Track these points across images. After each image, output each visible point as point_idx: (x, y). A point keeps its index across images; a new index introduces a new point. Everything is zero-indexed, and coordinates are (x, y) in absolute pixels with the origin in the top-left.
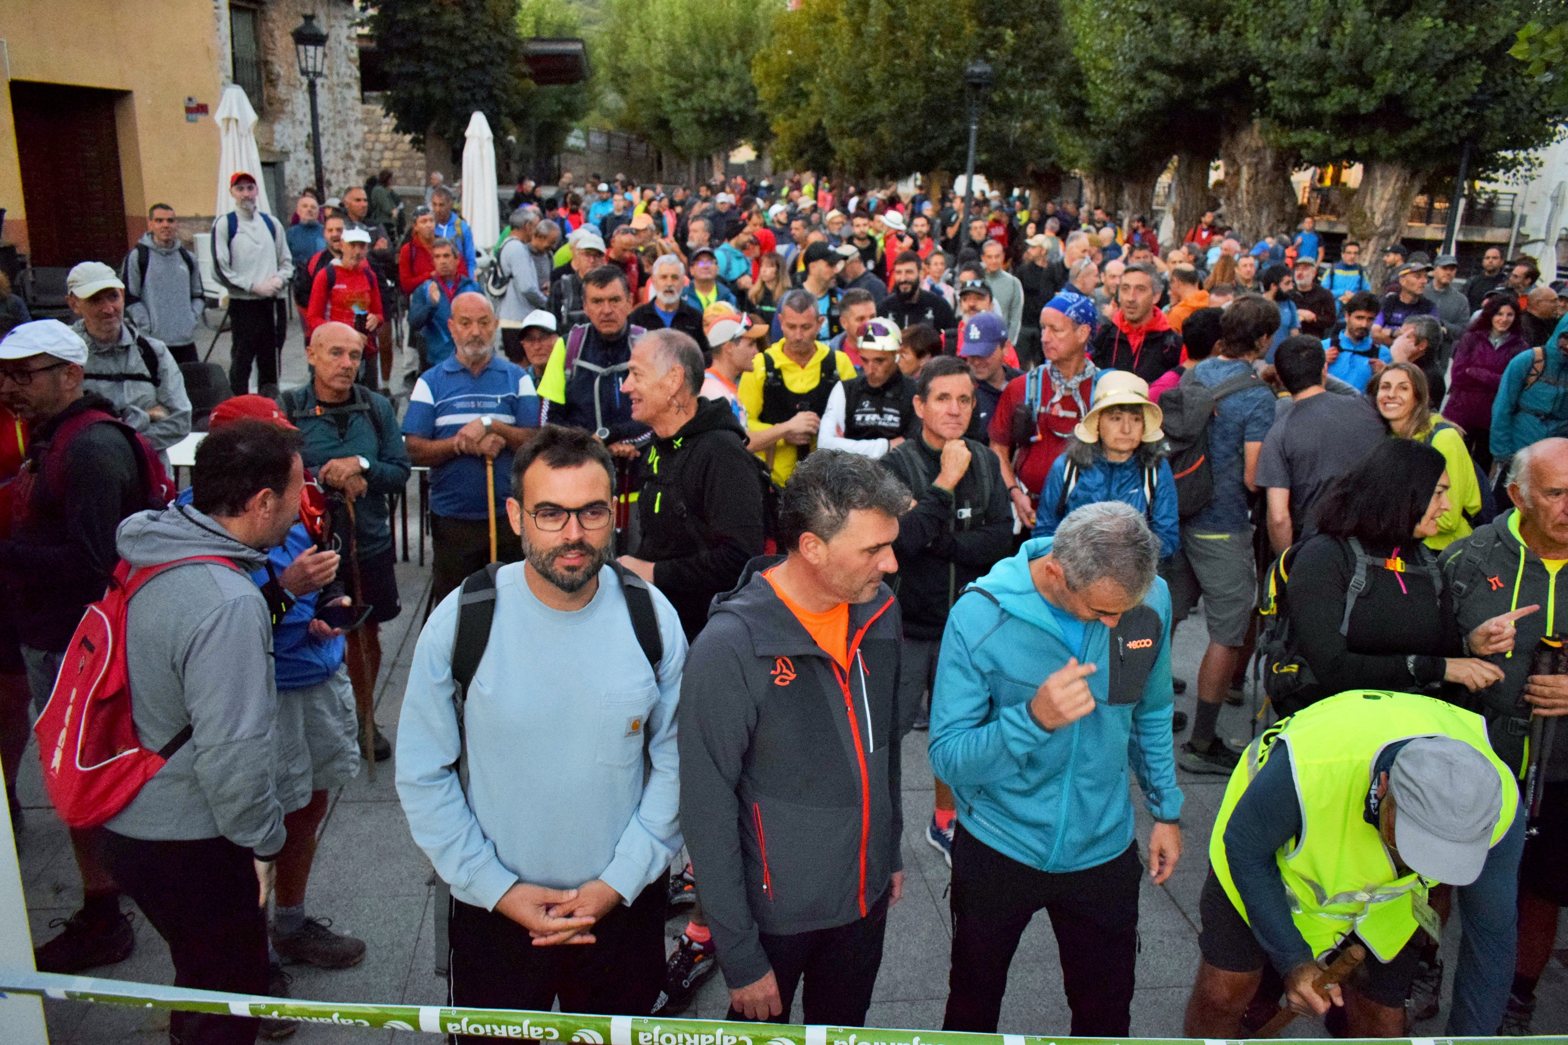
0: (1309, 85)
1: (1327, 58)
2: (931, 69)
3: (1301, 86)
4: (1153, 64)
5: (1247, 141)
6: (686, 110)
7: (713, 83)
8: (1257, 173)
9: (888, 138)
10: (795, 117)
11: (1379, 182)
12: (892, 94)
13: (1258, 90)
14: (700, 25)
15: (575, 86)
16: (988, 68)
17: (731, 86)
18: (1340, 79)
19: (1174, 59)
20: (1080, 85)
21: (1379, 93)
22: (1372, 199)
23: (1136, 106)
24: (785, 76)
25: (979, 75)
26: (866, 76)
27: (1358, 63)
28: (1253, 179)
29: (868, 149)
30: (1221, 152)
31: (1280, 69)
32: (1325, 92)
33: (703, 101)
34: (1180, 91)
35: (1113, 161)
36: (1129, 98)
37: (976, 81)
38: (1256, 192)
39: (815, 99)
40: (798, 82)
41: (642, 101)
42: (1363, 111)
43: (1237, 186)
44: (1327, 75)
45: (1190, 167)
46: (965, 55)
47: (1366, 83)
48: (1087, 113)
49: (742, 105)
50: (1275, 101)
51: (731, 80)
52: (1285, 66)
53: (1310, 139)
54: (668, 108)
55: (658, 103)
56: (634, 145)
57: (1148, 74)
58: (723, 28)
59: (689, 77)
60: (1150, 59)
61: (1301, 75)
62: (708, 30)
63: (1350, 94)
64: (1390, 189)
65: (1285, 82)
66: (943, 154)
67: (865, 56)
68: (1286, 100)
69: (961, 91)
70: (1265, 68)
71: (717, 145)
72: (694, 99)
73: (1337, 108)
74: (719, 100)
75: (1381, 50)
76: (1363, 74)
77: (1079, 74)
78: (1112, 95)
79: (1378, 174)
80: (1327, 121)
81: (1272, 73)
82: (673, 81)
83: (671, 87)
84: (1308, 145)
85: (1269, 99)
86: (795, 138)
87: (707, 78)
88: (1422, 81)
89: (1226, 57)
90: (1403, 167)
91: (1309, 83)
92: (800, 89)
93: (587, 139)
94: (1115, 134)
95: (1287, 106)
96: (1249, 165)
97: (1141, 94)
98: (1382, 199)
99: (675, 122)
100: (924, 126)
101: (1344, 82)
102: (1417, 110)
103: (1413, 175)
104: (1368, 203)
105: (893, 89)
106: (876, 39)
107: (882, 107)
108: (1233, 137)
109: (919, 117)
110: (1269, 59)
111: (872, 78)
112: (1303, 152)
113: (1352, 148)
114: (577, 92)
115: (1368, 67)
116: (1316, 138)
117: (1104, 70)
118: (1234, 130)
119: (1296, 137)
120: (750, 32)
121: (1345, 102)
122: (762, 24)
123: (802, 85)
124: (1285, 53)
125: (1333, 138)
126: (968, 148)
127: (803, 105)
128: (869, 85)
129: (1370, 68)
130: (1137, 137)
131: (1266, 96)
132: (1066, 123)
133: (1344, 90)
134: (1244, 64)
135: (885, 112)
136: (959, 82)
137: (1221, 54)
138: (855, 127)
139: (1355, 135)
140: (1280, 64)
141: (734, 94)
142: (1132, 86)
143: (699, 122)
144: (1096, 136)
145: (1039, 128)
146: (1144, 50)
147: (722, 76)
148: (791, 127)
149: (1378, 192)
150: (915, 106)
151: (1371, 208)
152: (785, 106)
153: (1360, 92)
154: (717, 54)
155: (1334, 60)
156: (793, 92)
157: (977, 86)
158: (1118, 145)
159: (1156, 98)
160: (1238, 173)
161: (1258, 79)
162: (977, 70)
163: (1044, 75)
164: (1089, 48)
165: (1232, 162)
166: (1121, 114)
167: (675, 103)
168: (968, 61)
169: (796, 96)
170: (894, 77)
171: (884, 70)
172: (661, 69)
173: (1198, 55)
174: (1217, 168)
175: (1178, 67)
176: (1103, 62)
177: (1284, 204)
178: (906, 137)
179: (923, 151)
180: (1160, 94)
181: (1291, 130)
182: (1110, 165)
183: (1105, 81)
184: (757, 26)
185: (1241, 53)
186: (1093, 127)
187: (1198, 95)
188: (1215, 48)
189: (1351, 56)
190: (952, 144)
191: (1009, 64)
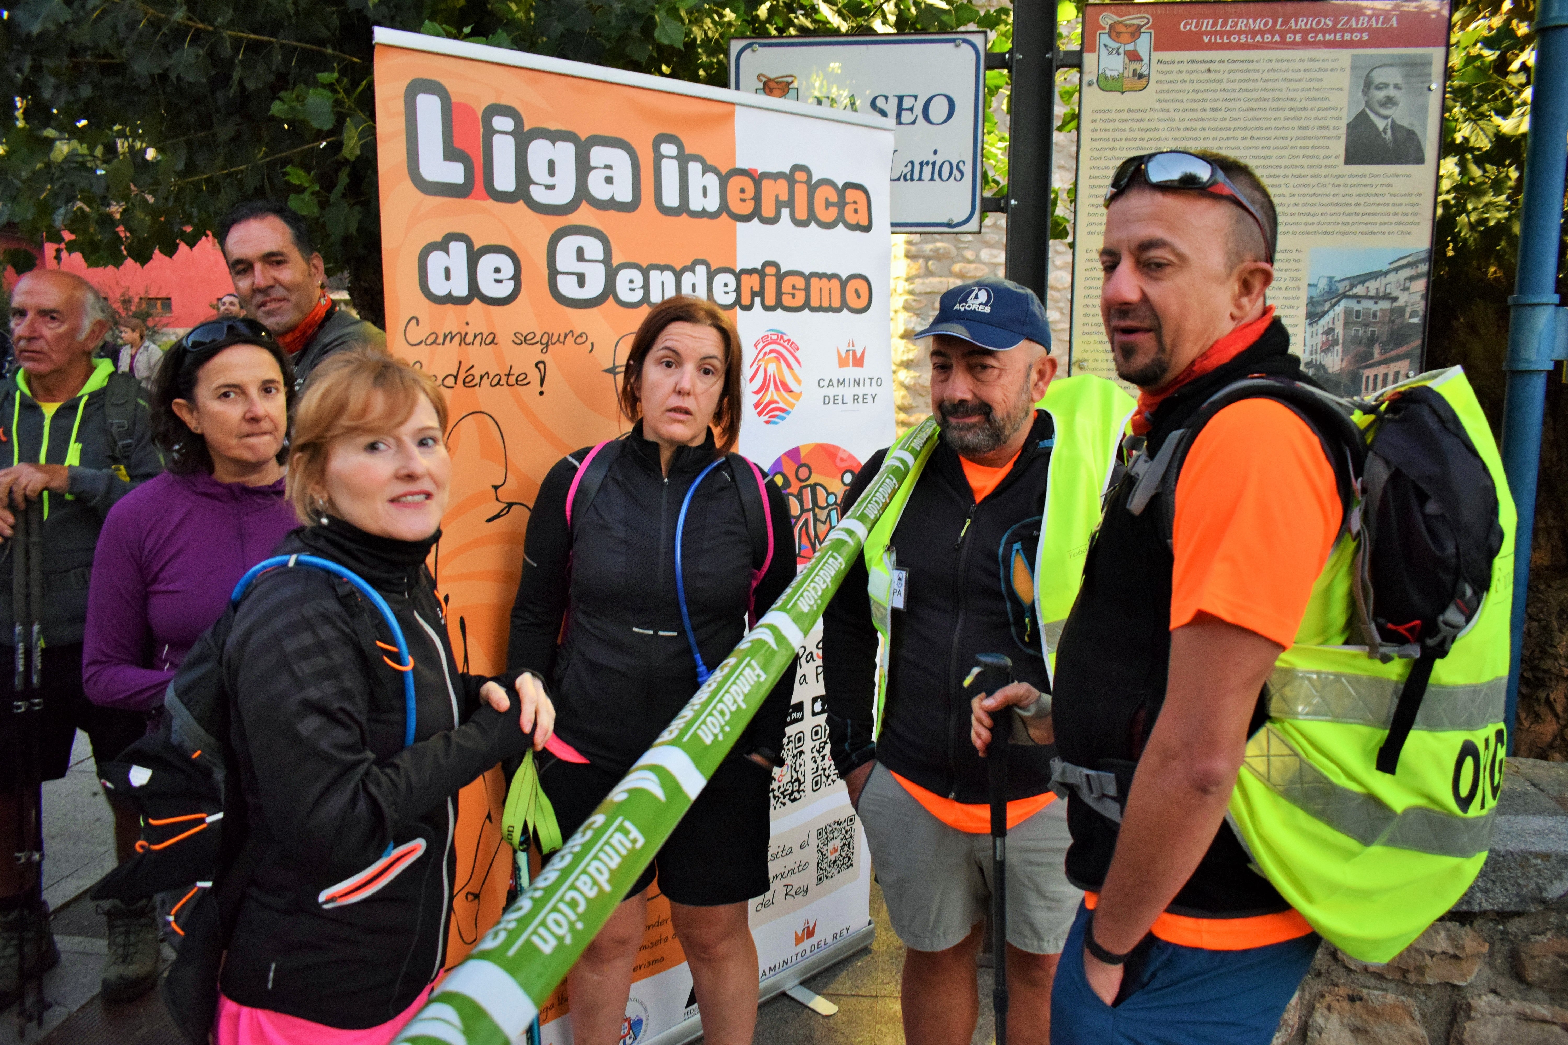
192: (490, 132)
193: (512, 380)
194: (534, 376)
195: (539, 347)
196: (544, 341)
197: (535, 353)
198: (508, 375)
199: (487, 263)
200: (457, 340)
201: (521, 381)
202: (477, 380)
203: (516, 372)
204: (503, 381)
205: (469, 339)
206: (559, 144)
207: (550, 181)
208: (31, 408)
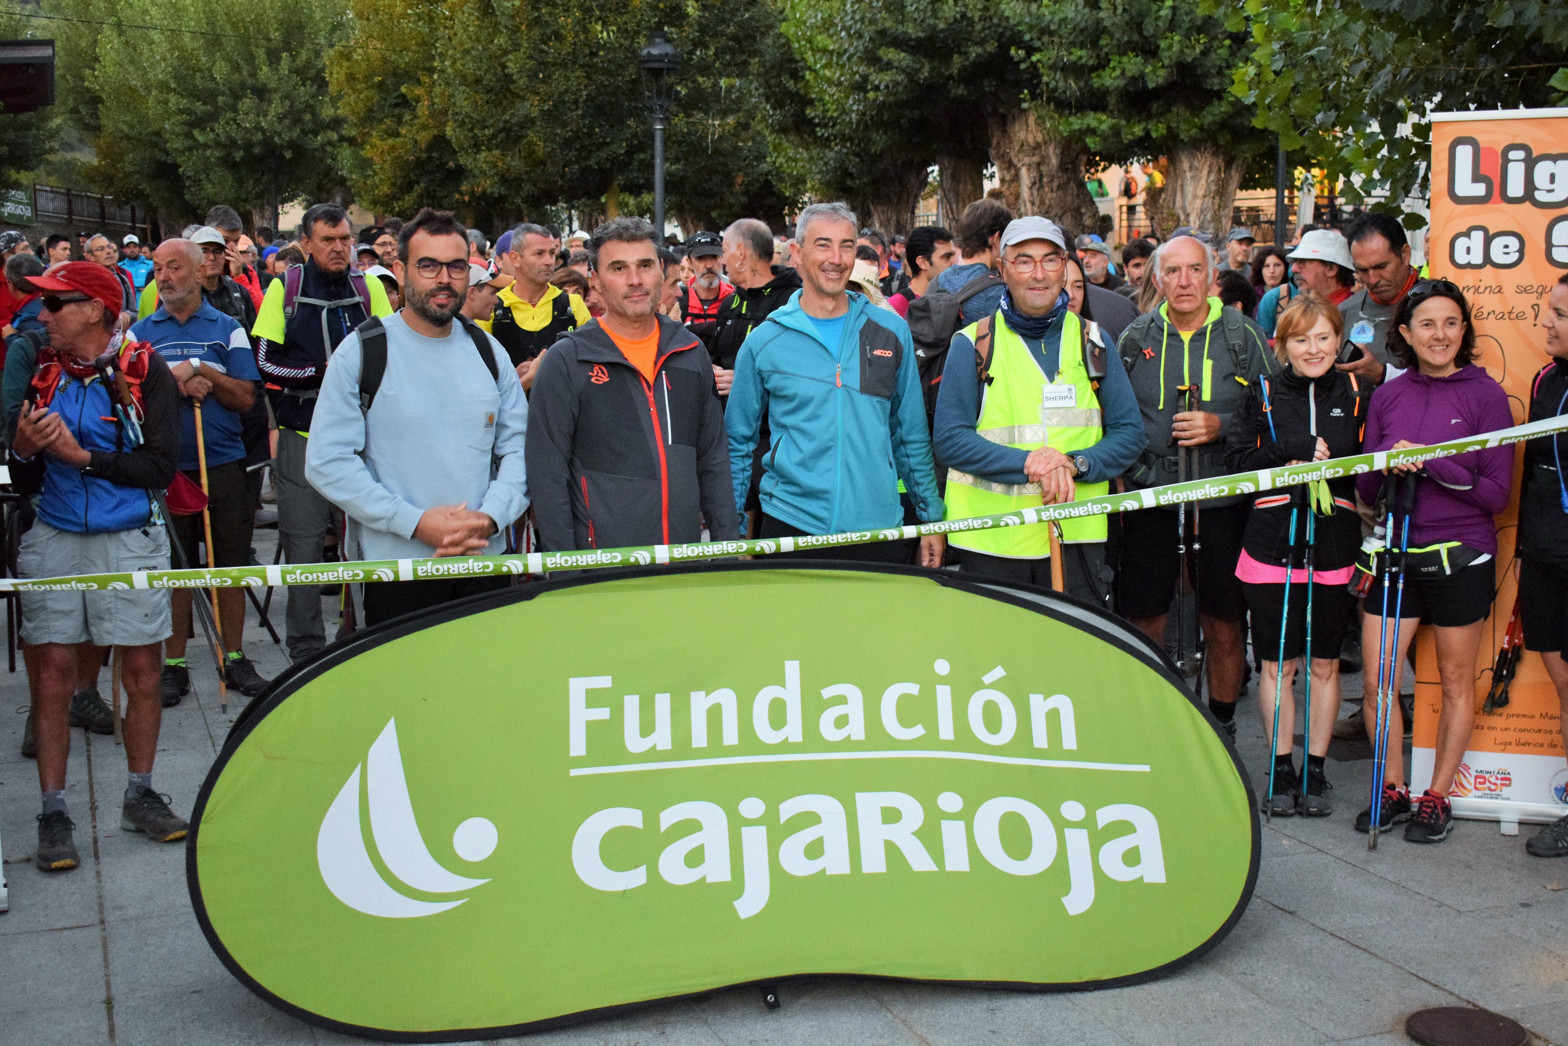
0: (1081, 55)
1: (1099, 21)
2: (593, 54)
3: (1073, 58)
4: (885, 38)
5: (1022, 135)
6: (206, 146)
7: (248, 103)
8: (1041, 177)
9: (541, 149)
10: (397, 134)
11: (1188, 175)
12: (542, 88)
13: (1023, 66)
14: (221, 19)
15: (24, 117)
16: (668, 49)
17: (276, 107)
18: (1118, 46)
19: (913, 31)
20: (796, 75)
21: (1167, 62)
22: (1183, 197)
23: (871, 95)
24: (377, 79)
25: (659, 59)
26: (504, 66)
27: (1136, 24)
28: (1038, 183)
29: (515, 163)
30: (992, 153)
31: (1046, 39)
32: (1102, 64)
33: (232, 129)
34: (925, 73)
35: (851, 175)
36: (861, 87)
37: (656, 65)
38: (1042, 202)
39: (423, 109)
40: (397, 87)
41: (128, 138)
42: (1151, 85)
43: (1018, 196)
44: (1103, 42)
45: (955, 178)
46: (637, 33)
47: (1150, 51)
48: (809, 112)
49: (296, 133)
50: (1045, 79)
51: (276, 97)
52: (1051, 34)
53: (1094, 124)
54: (177, 144)
55: (156, 141)
56: (111, 210)
57: (881, 53)
58: (256, 22)
59: (209, 96)
60: (882, 33)
61: (1073, 44)
62: (234, 26)
63: (1133, 64)
64: (1203, 182)
65: (1053, 54)
66: (620, 164)
67: (501, 40)
68: (1058, 75)
69: (635, 82)
70: (1027, 37)
71: (258, 196)
72: (219, 128)
73: (1121, 83)
74: (258, 128)
75: (1160, 8)
76: (1146, 38)
77: (793, 60)
78: (839, 84)
79: (1186, 165)
80: (1112, 100)
81: (1037, 44)
82: (184, 103)
83: (181, 112)
84: (1092, 131)
85: (1039, 76)
86: (400, 164)
87: (237, 96)
88: (1215, 44)
89: (978, 27)
90: (1215, 154)
91: (1083, 53)
92: (403, 96)
93: (34, 205)
94: (851, 139)
95: (1061, 84)
96: (1029, 166)
97: (876, 78)
98: (1195, 196)
99: (186, 168)
100: (591, 129)
101: (1123, 49)
102: (1216, 80)
103: (1228, 165)
104: (1179, 204)
105: (543, 81)
106: (513, 17)
107: (531, 107)
108: (1004, 132)
109: (583, 117)
110: (1031, 28)
111: (512, 68)
112: (1089, 141)
113: (1148, 133)
114: (26, 126)
115: (1149, 28)
116: (1101, 122)
117: (825, 51)
118: (1004, 122)
119: (1077, 123)
120: (301, 27)
121: (1129, 74)
122: (318, 15)
123: (403, 89)
124: (1048, 17)
125: (1123, 122)
126: (653, 157)
127: (407, 117)
128: (509, 78)
129: (1151, 31)
130: (880, 140)
131: (1034, 72)
132: (783, 130)
133: (1125, 59)
134: (1001, 35)
135: (535, 113)
136: (632, 71)
137: (971, 22)
138: (494, 136)
139: (1149, 117)
140: (1045, 31)
141: (281, 118)
142: (862, 69)
143: (228, 162)
144: (825, 143)
145: (746, 127)
146: (872, 22)
147: (262, 93)
148: (393, 148)
149: (1189, 189)
150: (576, 102)
151: (1184, 209)
152: (381, 121)
153: (1146, 62)
154: (251, 59)
155: (1107, 23)
156: (391, 101)
157: (657, 73)
158: (857, 155)
159: (897, 84)
160: (1016, 178)
161: (1022, 53)
162: (655, 51)
163: (744, 57)
164: (801, 23)
165: (1009, 165)
166: (854, 105)
167: (189, 135)
168: (642, 40)
169: (396, 105)
170: (543, 65)
171: (530, 57)
172: (164, 87)
173: (942, 26)
174: (992, 176)
175: (918, 40)
176: (821, 40)
177: (1082, 215)
178: (567, 144)
179: (592, 162)
180: (900, 78)
181: (1071, 114)
182: (849, 182)
183: (828, 66)
184: (311, 17)
185: (996, 21)
186: (819, 132)
187: (951, 77)
188: (964, 16)
189: (1127, 17)
190: (631, 152)
191: (697, 44)
192: (1506, 161)
193: (1513, 316)
194: (1530, 314)
195: (1535, 295)
196: (1540, 290)
197: (1532, 299)
198: (1510, 313)
199: (1497, 245)
200: (1472, 290)
201: (1521, 316)
202: (1485, 315)
203: (1516, 311)
204: (1506, 316)
205: (1481, 290)
206: (1559, 162)
207: (1551, 187)
208: (1174, 336)
